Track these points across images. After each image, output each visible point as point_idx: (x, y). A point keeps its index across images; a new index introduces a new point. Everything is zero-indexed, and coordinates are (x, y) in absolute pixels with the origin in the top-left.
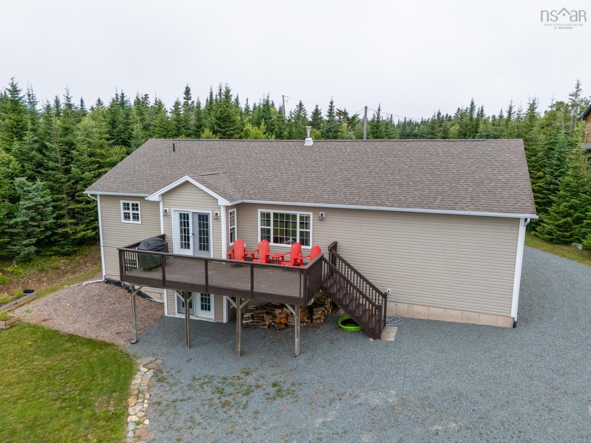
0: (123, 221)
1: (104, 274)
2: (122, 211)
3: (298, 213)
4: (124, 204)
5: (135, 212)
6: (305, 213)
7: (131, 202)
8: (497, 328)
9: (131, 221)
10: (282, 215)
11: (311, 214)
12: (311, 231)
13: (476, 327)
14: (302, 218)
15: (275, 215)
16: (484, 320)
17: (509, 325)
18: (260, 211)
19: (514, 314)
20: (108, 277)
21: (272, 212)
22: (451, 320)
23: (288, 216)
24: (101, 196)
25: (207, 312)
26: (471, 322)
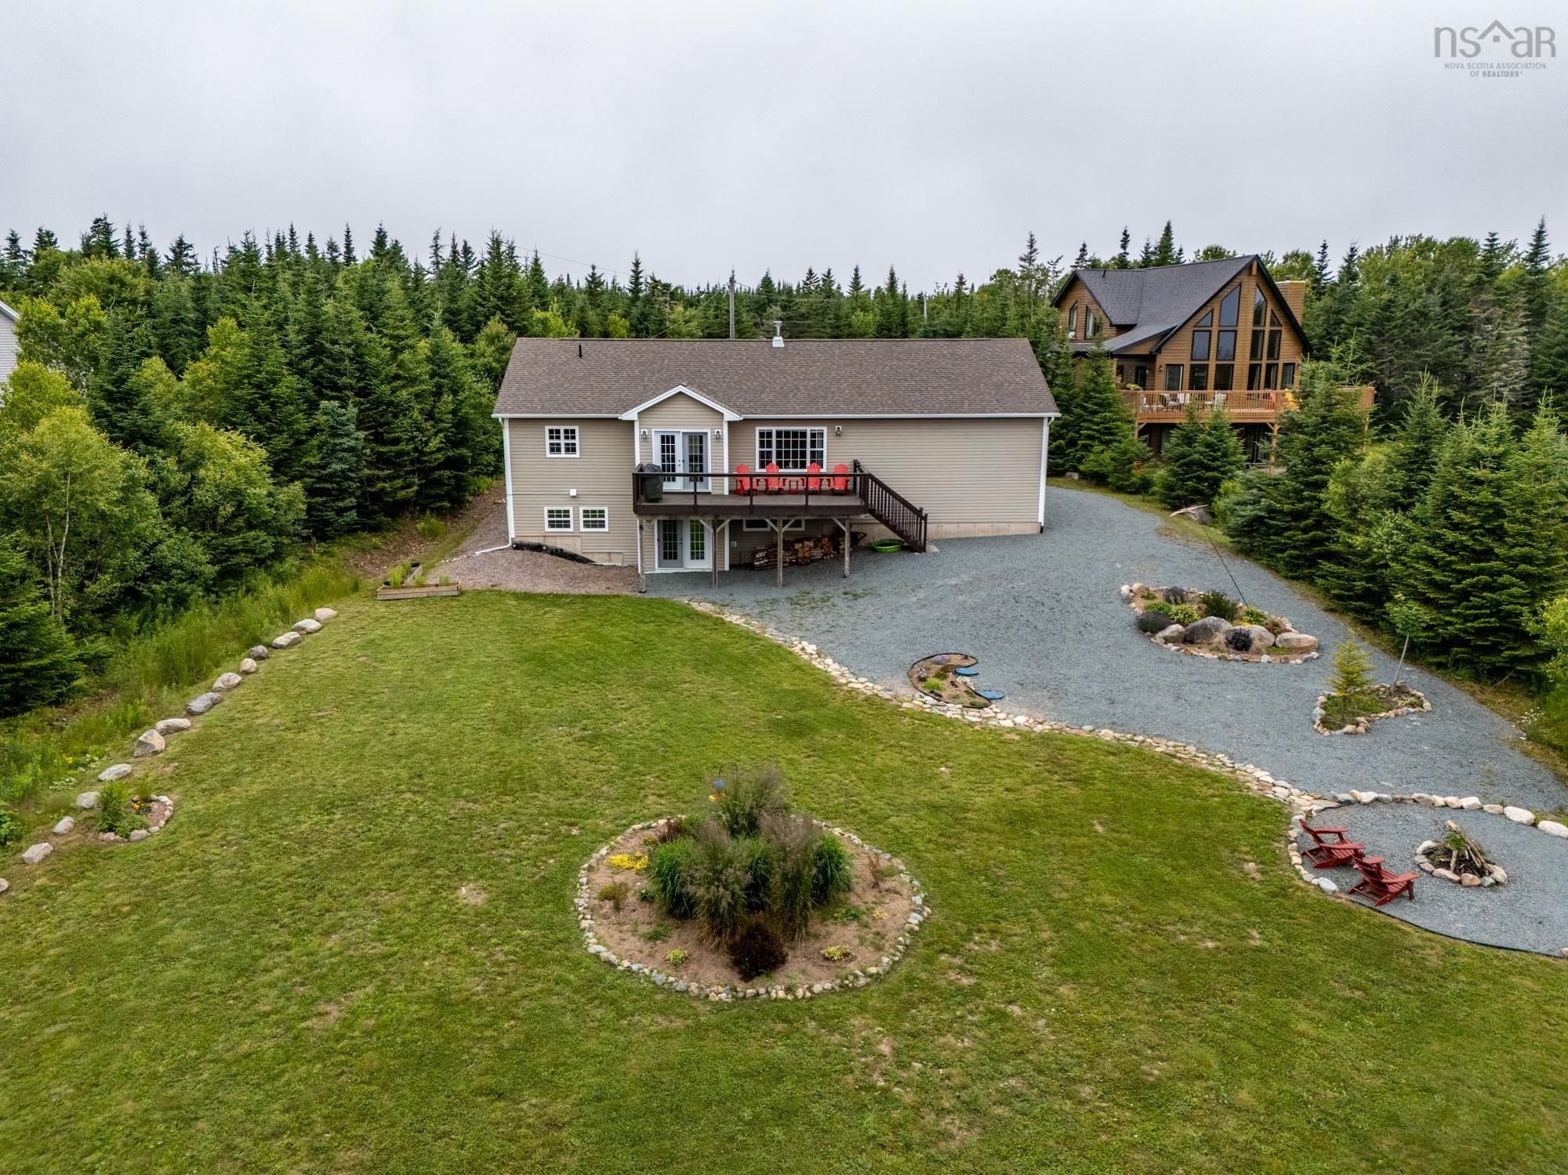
0: (549, 455)
1: (512, 534)
2: (548, 441)
3: (809, 429)
4: (551, 431)
5: (570, 441)
6: (817, 428)
7: (562, 428)
8: (1026, 535)
9: (563, 454)
10: (787, 434)
11: (825, 429)
12: (825, 449)
13: (1005, 537)
14: (813, 435)
15: (779, 434)
16: (1014, 529)
17: (1035, 530)
18: (758, 429)
19: (1041, 519)
20: (518, 540)
21: (774, 429)
22: (981, 535)
23: (795, 434)
24: (511, 420)
25: (700, 561)
26: (1001, 534)
